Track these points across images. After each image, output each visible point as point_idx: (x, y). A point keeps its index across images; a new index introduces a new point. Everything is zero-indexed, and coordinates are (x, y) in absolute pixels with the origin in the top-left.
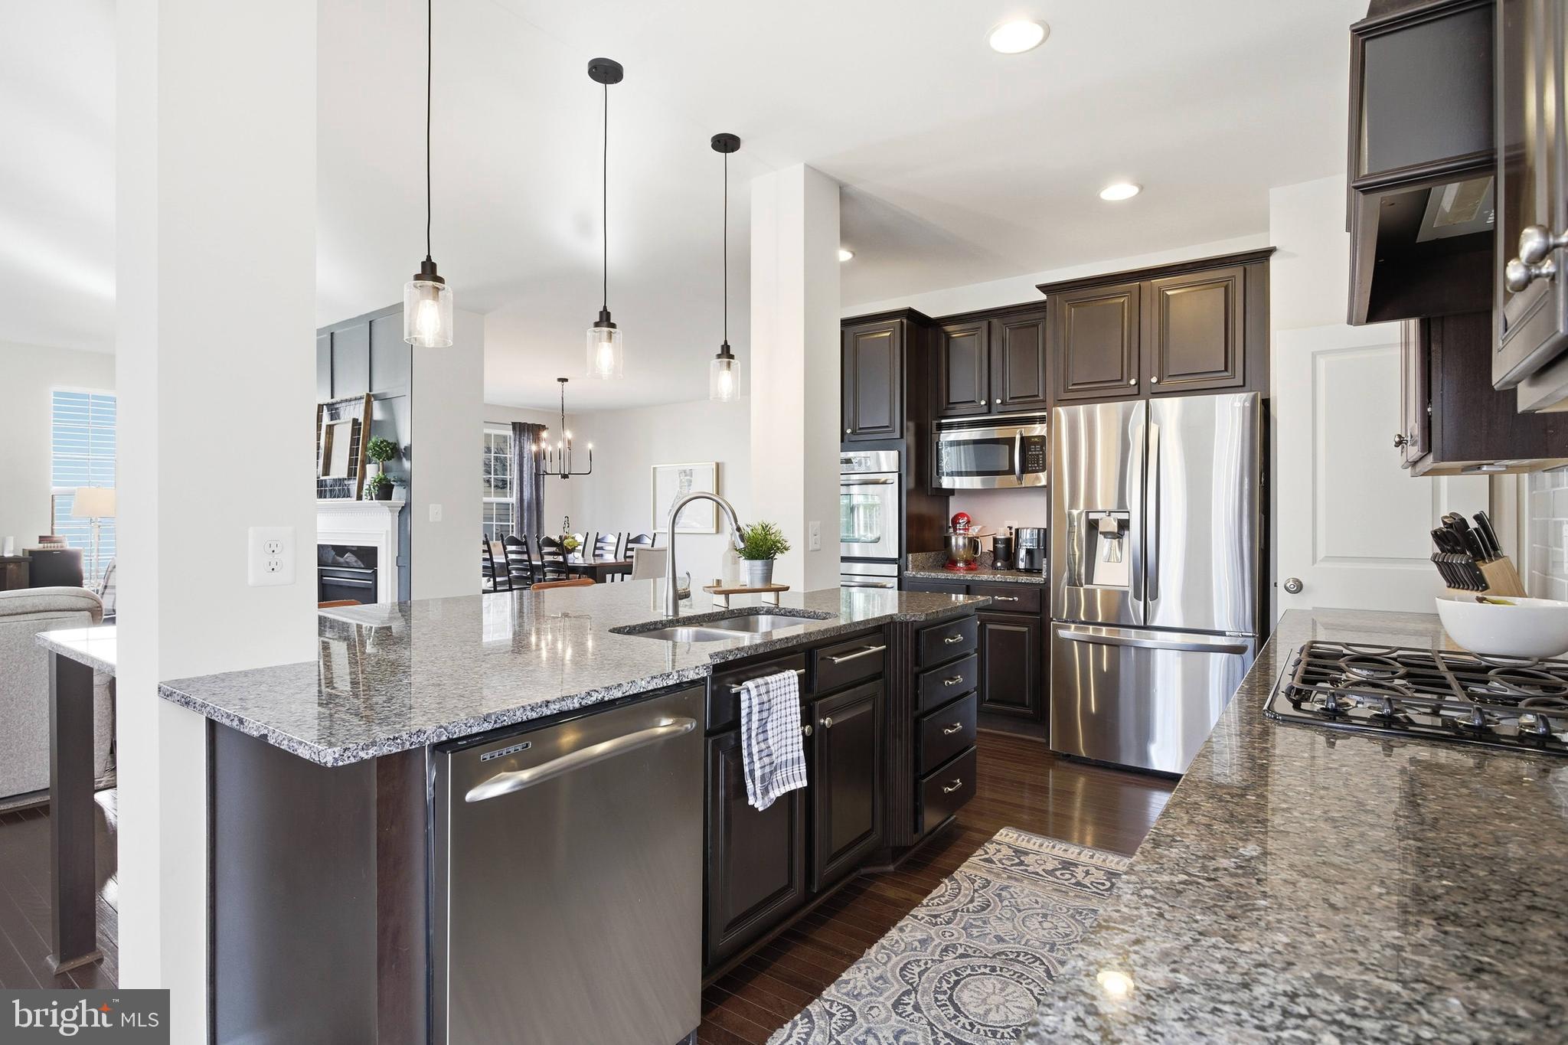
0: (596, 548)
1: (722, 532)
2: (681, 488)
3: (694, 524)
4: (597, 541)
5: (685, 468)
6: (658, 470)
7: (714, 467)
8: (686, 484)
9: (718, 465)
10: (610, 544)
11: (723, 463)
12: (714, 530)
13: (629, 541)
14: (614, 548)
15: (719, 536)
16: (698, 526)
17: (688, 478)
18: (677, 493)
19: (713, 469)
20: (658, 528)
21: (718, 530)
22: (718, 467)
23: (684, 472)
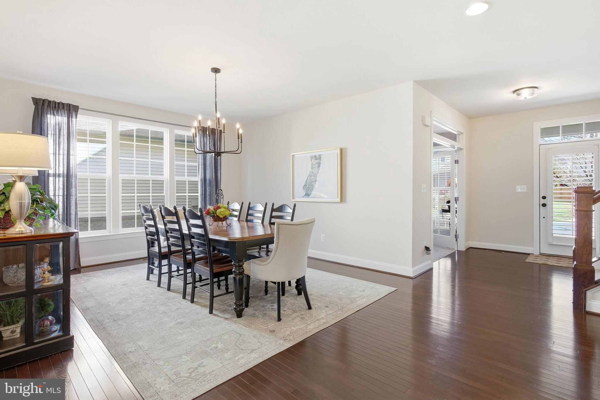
0: (248, 215)
1: (345, 202)
2: (312, 168)
3: (323, 195)
4: (249, 208)
5: (314, 154)
6: (296, 156)
7: (339, 151)
8: (316, 166)
9: (341, 150)
10: (259, 212)
11: (346, 149)
12: (338, 200)
13: (273, 210)
14: (261, 215)
15: (342, 205)
16: (326, 197)
17: (318, 161)
18: (309, 173)
19: (338, 153)
20: (296, 198)
21: (342, 199)
22: (342, 151)
23: (315, 157)
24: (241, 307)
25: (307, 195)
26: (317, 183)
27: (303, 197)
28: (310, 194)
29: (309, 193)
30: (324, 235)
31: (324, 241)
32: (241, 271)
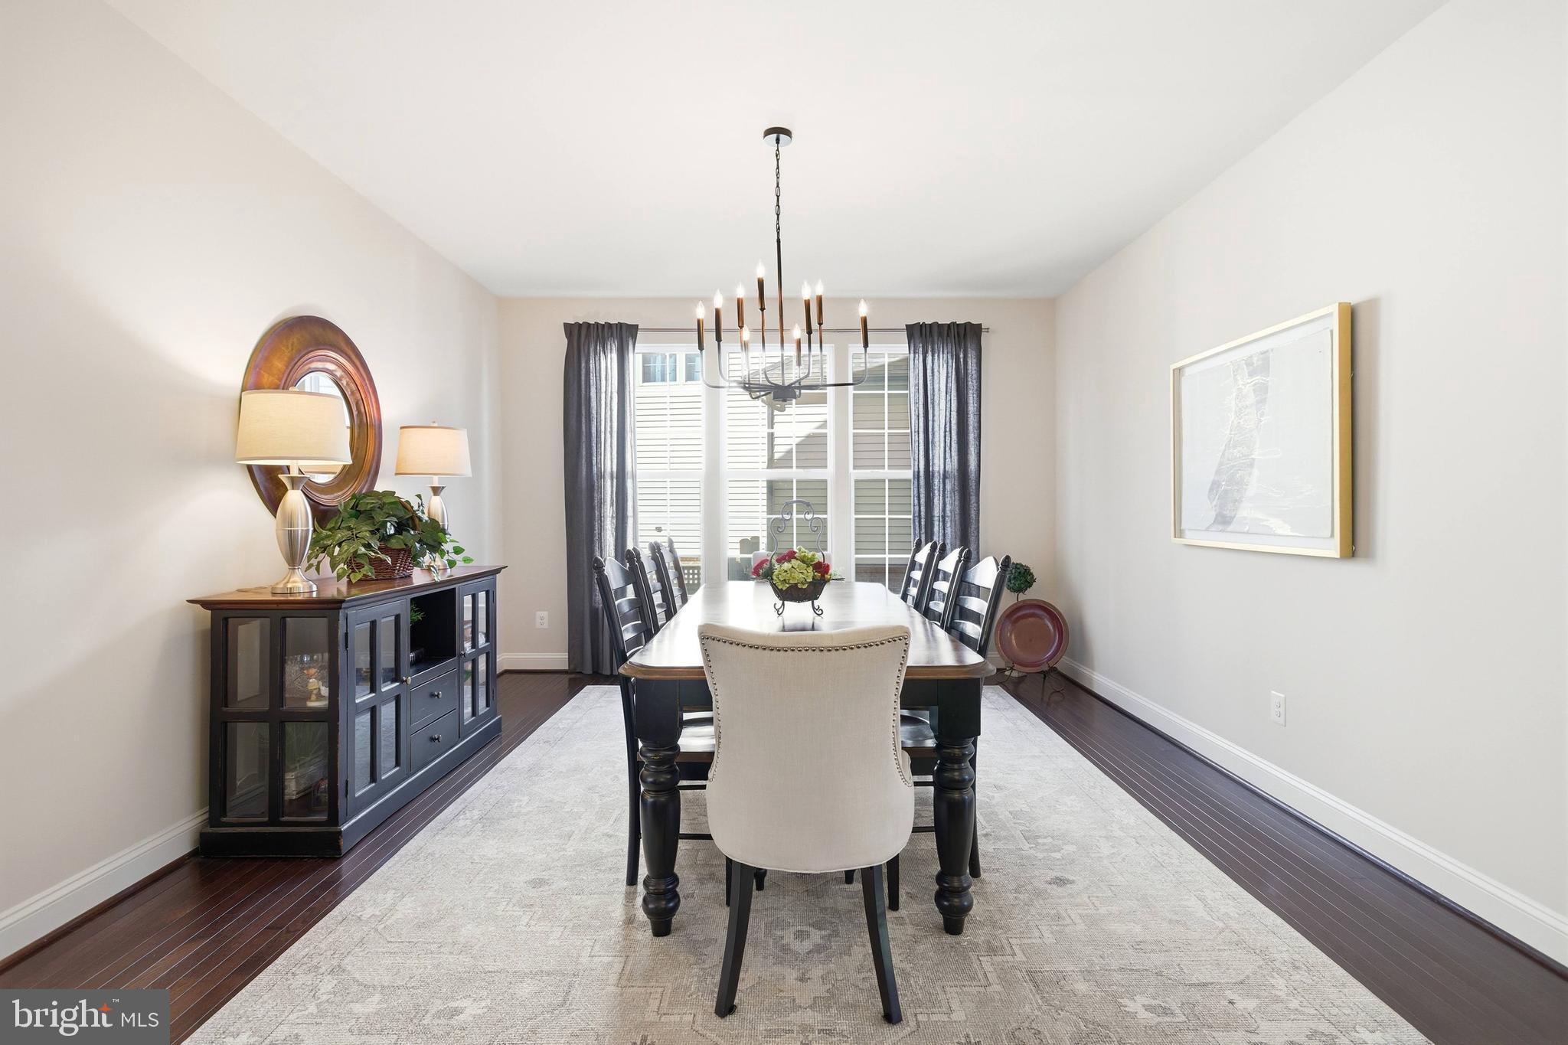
2: (1239, 412)
3: (1276, 525)
5: (1246, 353)
6: (1187, 371)
7: (1335, 322)
8: (1251, 402)
9: (1352, 314)
12: (1336, 550)
15: (1353, 570)
16: (1286, 530)
17: (1258, 378)
18: (1228, 432)
19: (1332, 332)
20: (1188, 534)
21: (1354, 542)
22: (1352, 319)
23: (1246, 364)
24: (664, 903)
25: (1223, 520)
26: (1256, 472)
27: (1207, 530)
28: (1232, 518)
29: (1227, 513)
30: (1283, 696)
31: (1281, 720)
32: (662, 780)
